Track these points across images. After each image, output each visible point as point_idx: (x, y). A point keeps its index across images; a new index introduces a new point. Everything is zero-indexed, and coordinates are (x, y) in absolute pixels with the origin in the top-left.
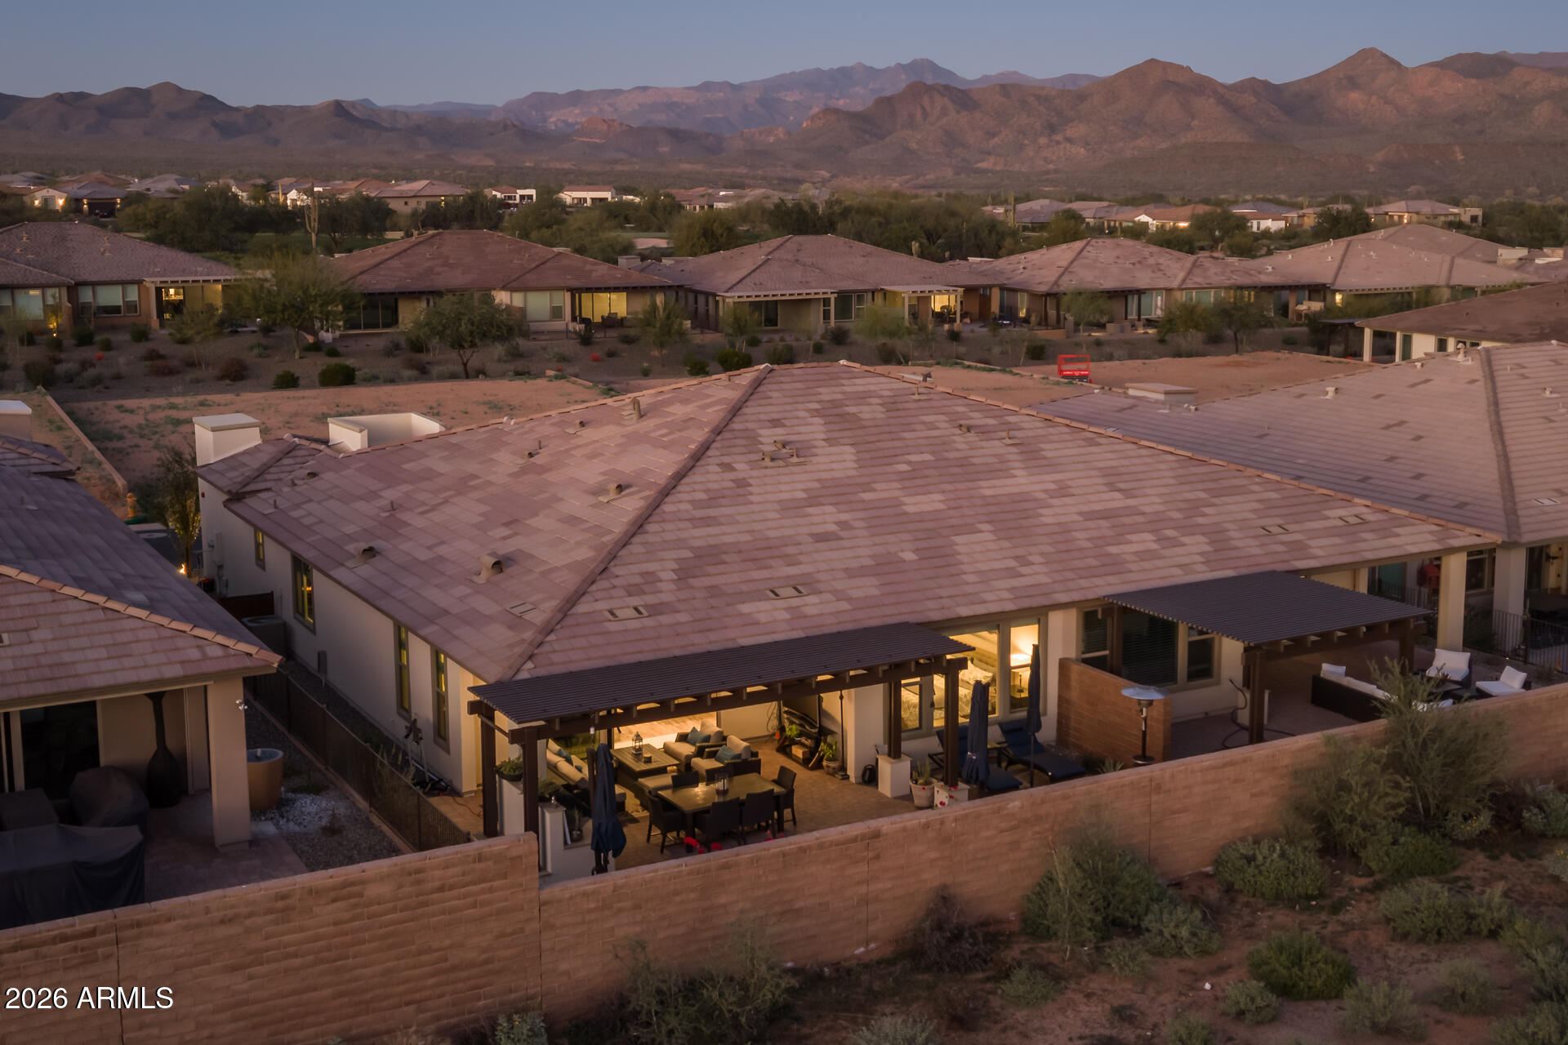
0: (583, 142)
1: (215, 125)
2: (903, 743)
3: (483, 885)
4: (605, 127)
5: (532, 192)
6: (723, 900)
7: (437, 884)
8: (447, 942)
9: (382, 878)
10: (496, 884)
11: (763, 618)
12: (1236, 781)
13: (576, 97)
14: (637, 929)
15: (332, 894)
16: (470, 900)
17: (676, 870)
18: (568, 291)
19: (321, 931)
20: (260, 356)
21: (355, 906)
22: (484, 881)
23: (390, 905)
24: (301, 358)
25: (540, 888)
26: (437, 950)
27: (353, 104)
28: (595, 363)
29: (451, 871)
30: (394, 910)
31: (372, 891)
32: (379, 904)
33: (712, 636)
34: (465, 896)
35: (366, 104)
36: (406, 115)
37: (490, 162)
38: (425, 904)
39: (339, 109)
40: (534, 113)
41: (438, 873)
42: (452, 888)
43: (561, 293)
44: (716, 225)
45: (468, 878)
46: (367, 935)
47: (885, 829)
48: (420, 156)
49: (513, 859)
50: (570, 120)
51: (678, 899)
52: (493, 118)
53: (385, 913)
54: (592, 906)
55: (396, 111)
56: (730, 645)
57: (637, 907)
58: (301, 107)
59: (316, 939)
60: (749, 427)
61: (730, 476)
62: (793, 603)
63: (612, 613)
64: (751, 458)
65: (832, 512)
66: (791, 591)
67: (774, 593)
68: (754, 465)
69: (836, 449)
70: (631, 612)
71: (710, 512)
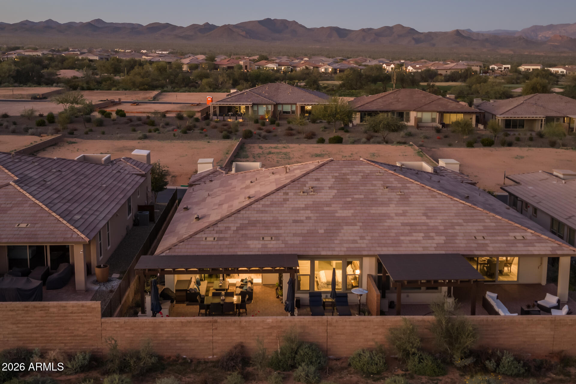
0: (551, 44)
1: (414, 39)
2: (295, 294)
3: (84, 314)
4: (560, 39)
5: (509, 66)
6: (161, 332)
7: (70, 311)
8: (73, 328)
9: (54, 307)
10: (88, 314)
11: (252, 246)
12: (366, 327)
13: (551, 27)
14: (132, 336)
15: (40, 309)
16: (80, 318)
17: (145, 320)
18: (438, 112)
19: (37, 318)
20: (323, 131)
21: (47, 313)
22: (85, 313)
23: (57, 315)
24: (335, 132)
25: (101, 318)
26: (70, 330)
27: (464, 31)
28: (438, 140)
29: (74, 308)
30: (58, 316)
31: (52, 310)
32: (53, 313)
33: (231, 250)
34: (78, 316)
35: (468, 31)
36: (483, 35)
37: (512, 53)
38: (67, 316)
39: (458, 33)
40: (533, 33)
41: (71, 308)
42: (75, 313)
43: (436, 113)
44: (538, 85)
45: (79, 311)
46: (50, 322)
47: (219, 320)
48: (484, 50)
49: (93, 308)
50: (547, 36)
51: (146, 329)
53: (56, 317)
54: (117, 326)
56: (235, 254)
57: (132, 329)
59: (36, 320)
60: (306, 180)
61: (285, 197)
62: (266, 242)
63: (206, 239)
64: (298, 191)
65: (308, 213)
66: (269, 238)
67: (263, 238)
68: (296, 194)
69: (330, 191)
70: (212, 239)
71: (266, 209)
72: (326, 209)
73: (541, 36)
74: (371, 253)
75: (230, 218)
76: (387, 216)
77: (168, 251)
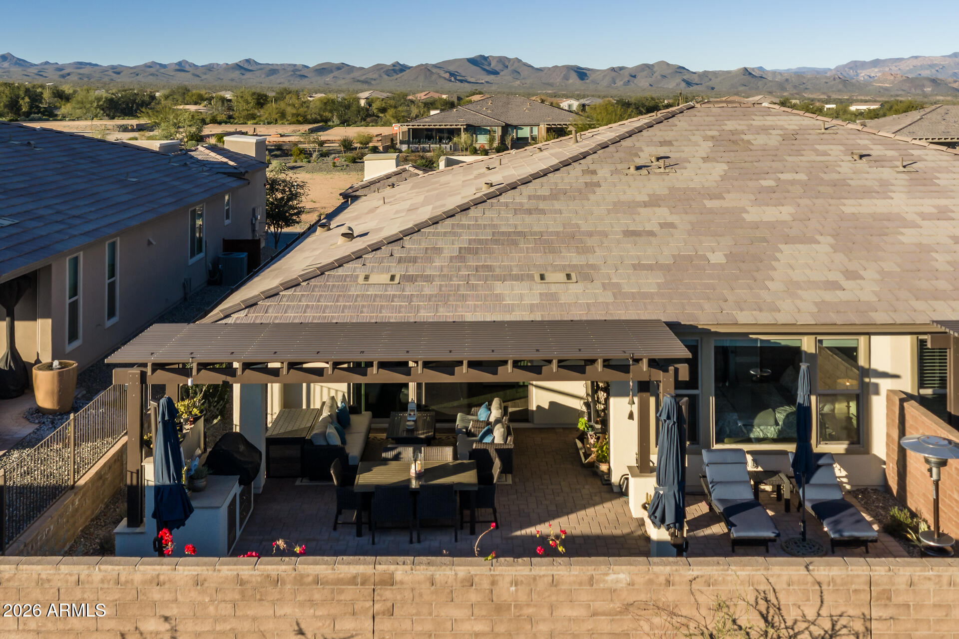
0: (880, 86)
1: (684, 80)
4: (892, 78)
13: (876, 63)
27: (753, 69)
35: (761, 68)
36: (780, 74)
39: (746, 71)
40: (852, 71)
50: (872, 75)
52: (828, 75)
55: (776, 72)
58: (727, 71)
60: (638, 145)
61: (587, 178)
62: (554, 289)
63: (367, 278)
64: (619, 167)
65: (663, 213)
66: (562, 277)
67: (542, 277)
68: (615, 172)
69: (708, 165)
70: (385, 278)
71: (542, 205)
72: (709, 204)
73: (863, 75)
74: (901, 318)
75: (440, 228)
76: (897, 221)
77: (242, 314)
